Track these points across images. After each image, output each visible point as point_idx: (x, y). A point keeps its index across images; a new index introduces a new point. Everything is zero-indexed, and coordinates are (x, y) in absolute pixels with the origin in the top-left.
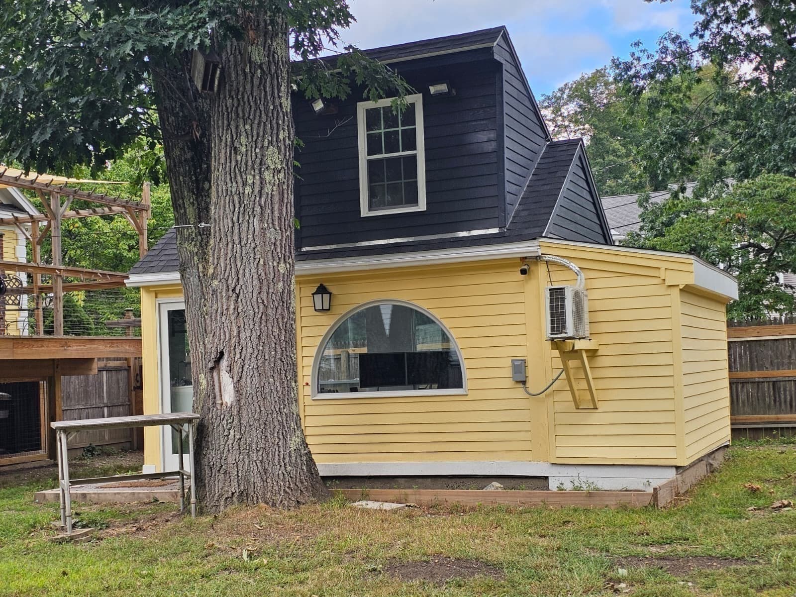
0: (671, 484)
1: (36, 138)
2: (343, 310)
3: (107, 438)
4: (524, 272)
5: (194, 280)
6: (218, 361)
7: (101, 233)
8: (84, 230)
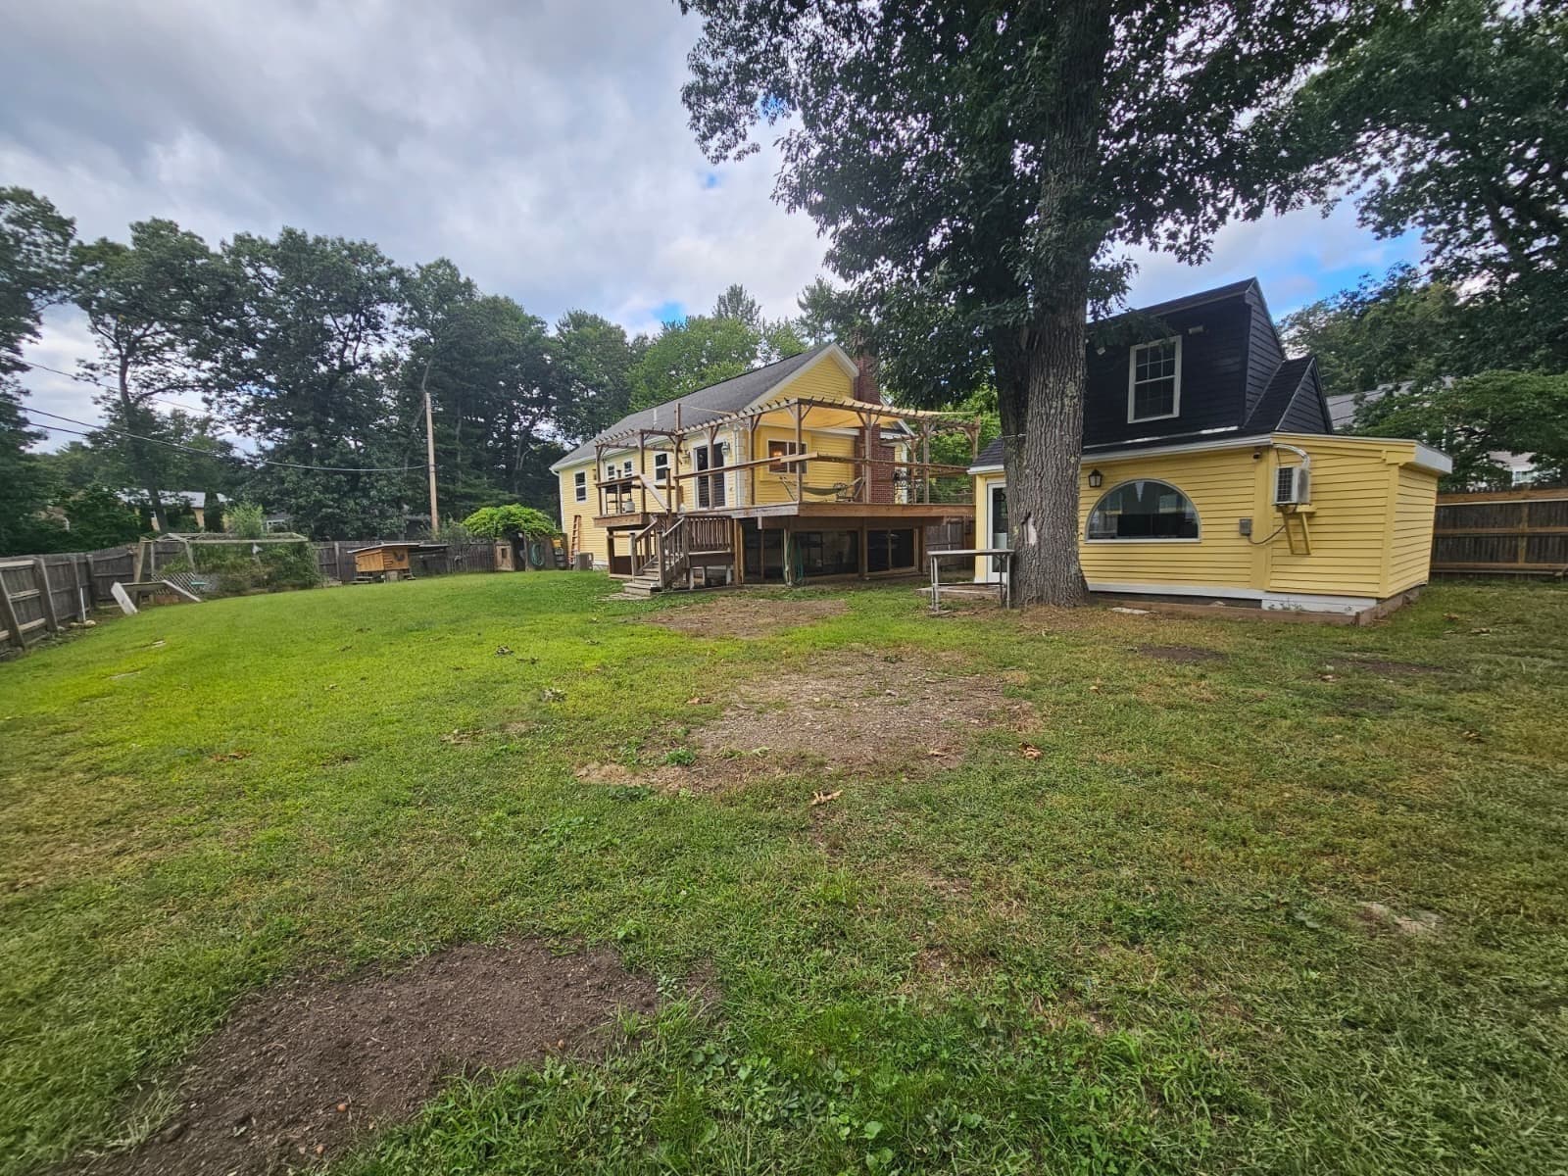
0: (1371, 611)
1: (925, 391)
2: (1110, 487)
4: (1256, 457)
5: (1012, 469)
6: (1027, 519)
7: (946, 444)
8: (937, 442)
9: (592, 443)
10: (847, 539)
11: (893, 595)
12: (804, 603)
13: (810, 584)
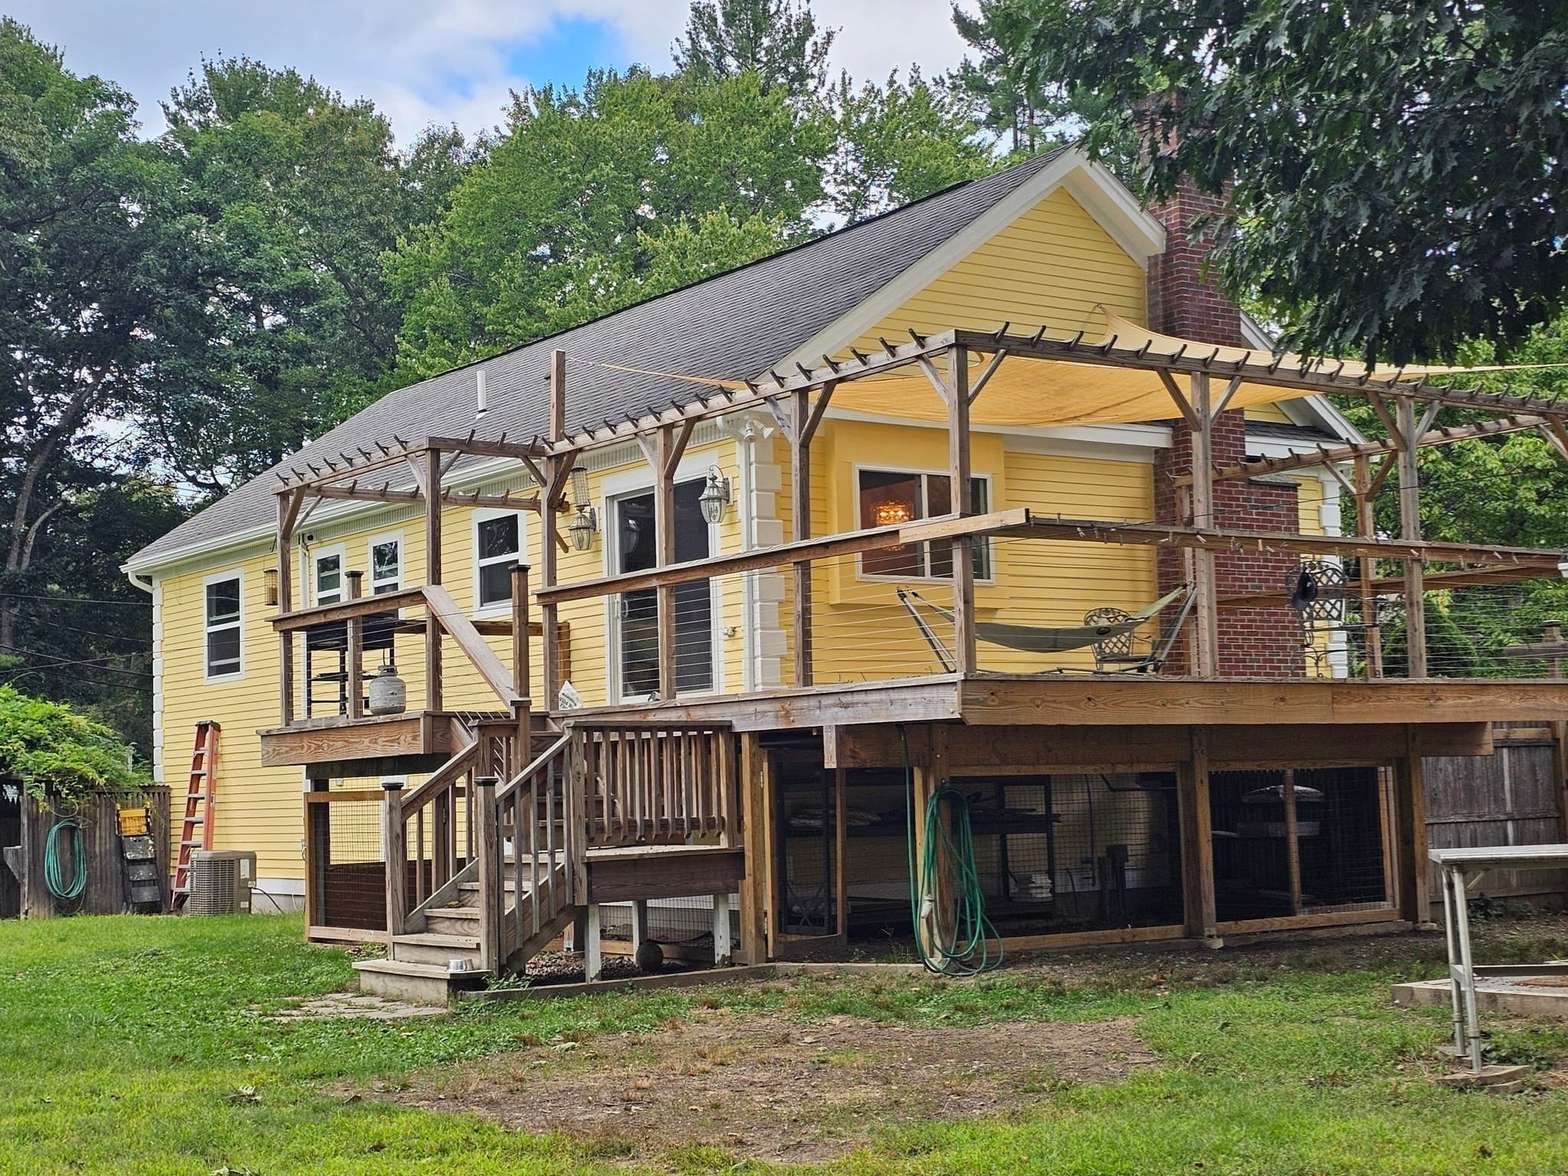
1: (1395, 299)
3: (1514, 882)
7: (1481, 472)
8: (1447, 466)
9: (269, 482)
10: (1139, 803)
11: (1317, 1001)
12: (993, 1032)
13: (1012, 960)
